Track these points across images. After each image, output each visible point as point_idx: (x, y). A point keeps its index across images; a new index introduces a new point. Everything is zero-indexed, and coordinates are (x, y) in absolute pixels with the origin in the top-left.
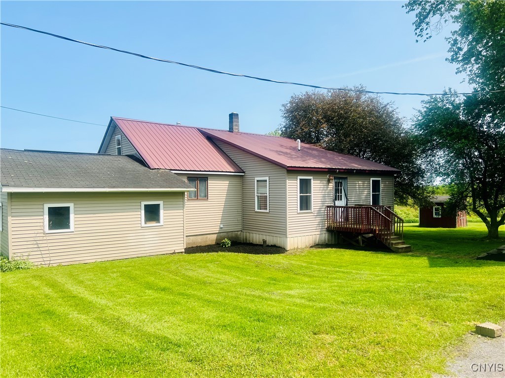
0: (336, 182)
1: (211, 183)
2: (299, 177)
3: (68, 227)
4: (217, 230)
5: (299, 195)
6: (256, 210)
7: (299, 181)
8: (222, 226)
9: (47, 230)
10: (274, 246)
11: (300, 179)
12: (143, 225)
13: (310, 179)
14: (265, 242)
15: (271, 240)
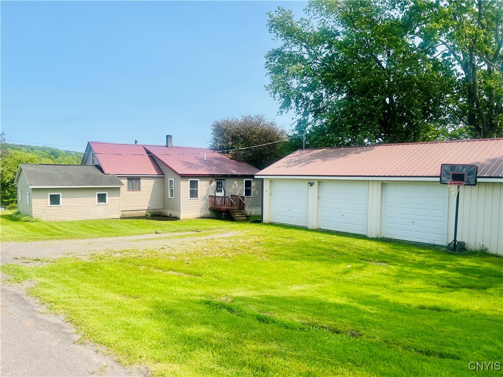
0: (217, 182)
1: (142, 181)
2: (189, 180)
3: (59, 203)
4: (146, 208)
5: (189, 189)
6: (169, 197)
7: (189, 181)
8: (149, 206)
9: (49, 205)
10: (176, 217)
11: (190, 181)
12: (97, 203)
13: (197, 181)
14: (171, 215)
15: (174, 214)
